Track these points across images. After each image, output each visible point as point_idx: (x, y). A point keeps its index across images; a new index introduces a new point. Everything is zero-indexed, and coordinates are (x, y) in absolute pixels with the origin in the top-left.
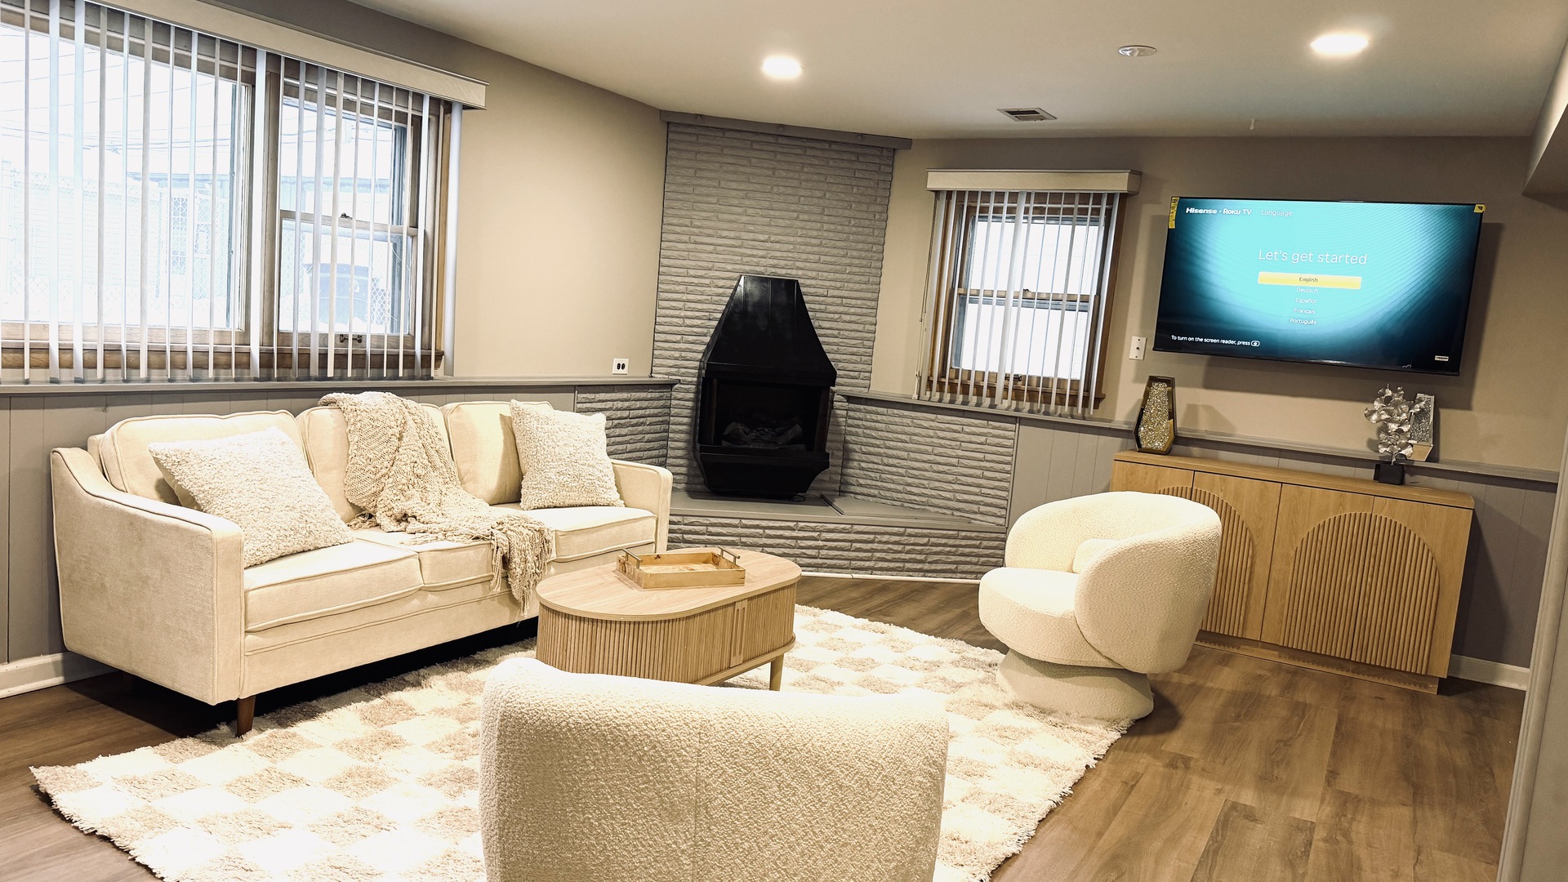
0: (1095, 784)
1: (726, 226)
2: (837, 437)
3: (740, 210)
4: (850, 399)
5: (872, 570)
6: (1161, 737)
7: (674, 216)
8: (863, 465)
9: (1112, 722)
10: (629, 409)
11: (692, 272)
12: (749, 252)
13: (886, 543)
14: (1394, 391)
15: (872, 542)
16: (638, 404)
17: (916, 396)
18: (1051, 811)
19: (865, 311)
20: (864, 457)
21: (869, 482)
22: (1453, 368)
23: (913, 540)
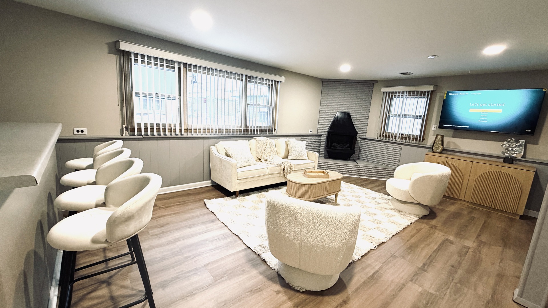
0: (409, 229)
1: (334, 102)
2: (358, 147)
3: (337, 98)
4: (361, 138)
5: (364, 176)
6: (430, 220)
7: (323, 100)
8: (364, 153)
9: (417, 215)
10: (312, 140)
11: (326, 112)
12: (339, 107)
13: (367, 170)
14: (511, 139)
15: (364, 170)
16: (314, 139)
17: (377, 138)
18: (396, 234)
19: (365, 119)
20: (364, 151)
21: (365, 157)
22: (532, 133)
23: (374, 170)
